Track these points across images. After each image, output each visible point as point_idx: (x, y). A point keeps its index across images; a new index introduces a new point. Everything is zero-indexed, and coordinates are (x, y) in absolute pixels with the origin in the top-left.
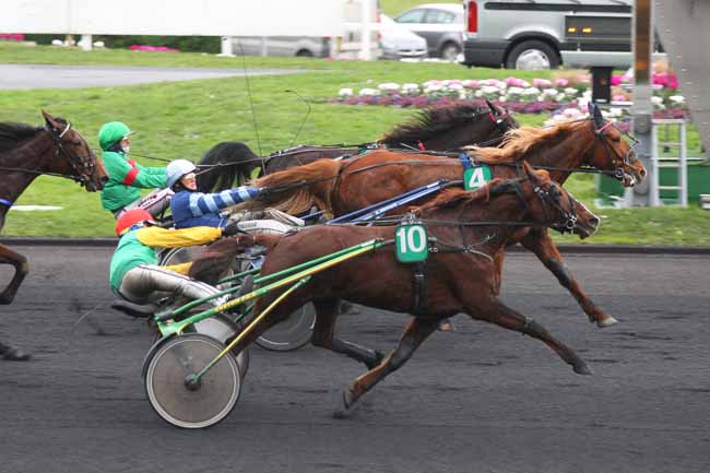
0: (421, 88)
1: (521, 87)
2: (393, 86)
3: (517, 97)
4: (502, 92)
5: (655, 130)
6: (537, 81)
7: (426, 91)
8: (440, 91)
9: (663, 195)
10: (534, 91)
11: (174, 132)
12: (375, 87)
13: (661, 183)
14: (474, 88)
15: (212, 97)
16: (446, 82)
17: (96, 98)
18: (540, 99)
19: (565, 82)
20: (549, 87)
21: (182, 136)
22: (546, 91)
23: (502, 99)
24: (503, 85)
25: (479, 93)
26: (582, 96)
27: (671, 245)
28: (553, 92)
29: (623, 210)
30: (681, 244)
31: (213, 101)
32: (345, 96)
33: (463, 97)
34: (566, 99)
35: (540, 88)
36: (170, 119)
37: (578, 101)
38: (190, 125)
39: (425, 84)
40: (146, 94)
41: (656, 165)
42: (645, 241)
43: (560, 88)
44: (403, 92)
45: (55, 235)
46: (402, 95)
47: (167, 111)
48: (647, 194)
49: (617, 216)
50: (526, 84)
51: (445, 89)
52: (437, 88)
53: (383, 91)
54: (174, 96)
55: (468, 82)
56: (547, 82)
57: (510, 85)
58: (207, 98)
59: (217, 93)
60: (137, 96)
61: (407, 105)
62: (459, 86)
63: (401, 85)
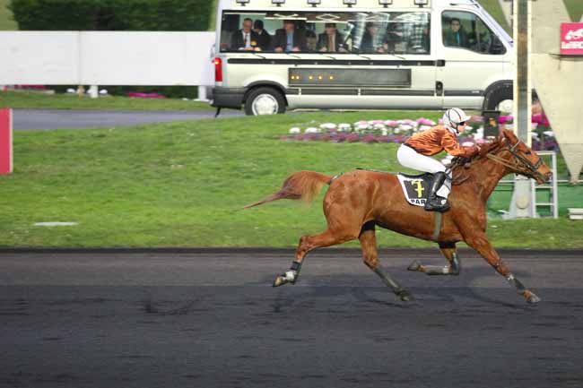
0: (353, 127)
1: (429, 125)
2: (331, 126)
4: (415, 130)
7: (356, 129)
8: (367, 129)
9: (539, 209)
11: (163, 163)
12: (317, 127)
13: (537, 201)
14: (393, 127)
15: (193, 134)
16: (371, 122)
17: (102, 136)
21: (169, 165)
24: (415, 124)
25: (397, 131)
26: (476, 132)
27: (545, 247)
29: (509, 221)
30: (554, 247)
31: (194, 138)
32: (295, 134)
33: (385, 134)
36: (160, 153)
37: (473, 137)
38: (175, 157)
39: (356, 124)
40: (142, 133)
42: (526, 245)
44: (340, 130)
45: (73, 245)
46: (338, 132)
47: (157, 147)
49: (504, 225)
50: (433, 123)
51: (371, 127)
52: (365, 127)
53: (323, 130)
54: (162, 134)
55: (388, 122)
57: (420, 124)
58: (188, 136)
59: (196, 132)
60: (134, 134)
61: (342, 140)
62: (381, 125)
63: (337, 124)
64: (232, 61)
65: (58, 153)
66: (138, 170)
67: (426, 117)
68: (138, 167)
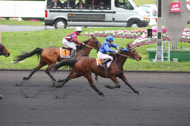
0: (104, 33)
1: (128, 32)
2: (97, 32)
3: (127, 34)
4: (123, 33)
5: (162, 44)
6: (131, 31)
7: (105, 33)
8: (108, 33)
9: (164, 59)
10: (131, 33)
11: (47, 43)
12: (93, 32)
13: (164, 56)
14: (117, 33)
15: (55, 34)
16: (110, 31)
17: (27, 34)
18: (132, 35)
19: (138, 31)
20: (134, 32)
21: (49, 44)
22: (133, 33)
23: (123, 35)
24: (123, 32)
25: (118, 34)
26: (142, 34)
27: (167, 71)
28: (135, 33)
29: (155, 62)
30: (169, 70)
31: (55, 35)
32: (86, 34)
33: (114, 35)
34: (138, 35)
35: (132, 32)
36: (46, 40)
37: (141, 36)
38: (50, 41)
39: (105, 31)
40: (39, 33)
41: (163, 52)
42: (161, 70)
43: (137, 33)
44: (100, 33)
45: (24, 68)
46: (100, 34)
47: (44, 38)
48: (160, 58)
49: (154, 64)
50: (129, 32)
51: (109, 33)
52: (108, 32)
53: (95, 33)
54: (45, 34)
55: (115, 31)
56: (133, 31)
57: (125, 32)
58: (54, 34)
59: (56, 33)
60: (37, 34)
61: (101, 36)
62: (113, 32)
63: (99, 32)
64: (50, 11)
65: (14, 39)
66: (40, 45)
67: (126, 30)
68: (40, 44)
